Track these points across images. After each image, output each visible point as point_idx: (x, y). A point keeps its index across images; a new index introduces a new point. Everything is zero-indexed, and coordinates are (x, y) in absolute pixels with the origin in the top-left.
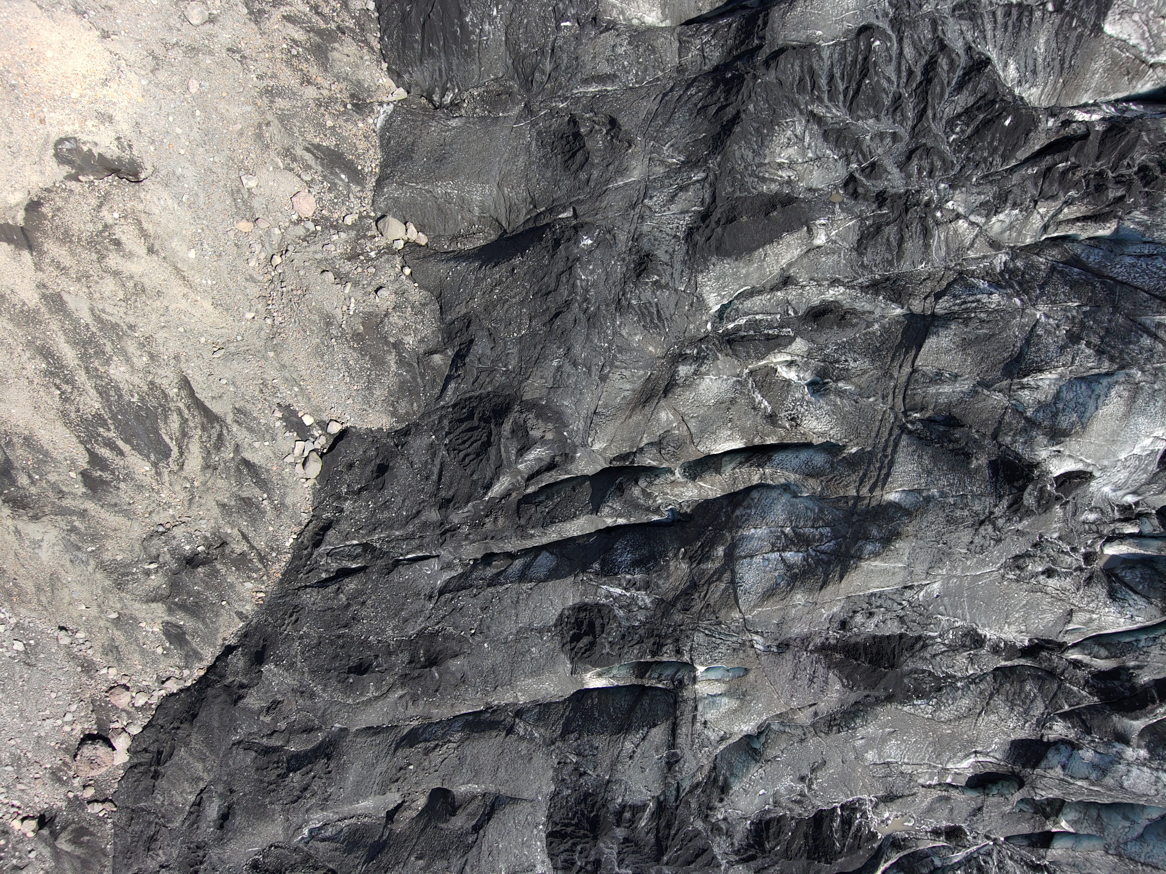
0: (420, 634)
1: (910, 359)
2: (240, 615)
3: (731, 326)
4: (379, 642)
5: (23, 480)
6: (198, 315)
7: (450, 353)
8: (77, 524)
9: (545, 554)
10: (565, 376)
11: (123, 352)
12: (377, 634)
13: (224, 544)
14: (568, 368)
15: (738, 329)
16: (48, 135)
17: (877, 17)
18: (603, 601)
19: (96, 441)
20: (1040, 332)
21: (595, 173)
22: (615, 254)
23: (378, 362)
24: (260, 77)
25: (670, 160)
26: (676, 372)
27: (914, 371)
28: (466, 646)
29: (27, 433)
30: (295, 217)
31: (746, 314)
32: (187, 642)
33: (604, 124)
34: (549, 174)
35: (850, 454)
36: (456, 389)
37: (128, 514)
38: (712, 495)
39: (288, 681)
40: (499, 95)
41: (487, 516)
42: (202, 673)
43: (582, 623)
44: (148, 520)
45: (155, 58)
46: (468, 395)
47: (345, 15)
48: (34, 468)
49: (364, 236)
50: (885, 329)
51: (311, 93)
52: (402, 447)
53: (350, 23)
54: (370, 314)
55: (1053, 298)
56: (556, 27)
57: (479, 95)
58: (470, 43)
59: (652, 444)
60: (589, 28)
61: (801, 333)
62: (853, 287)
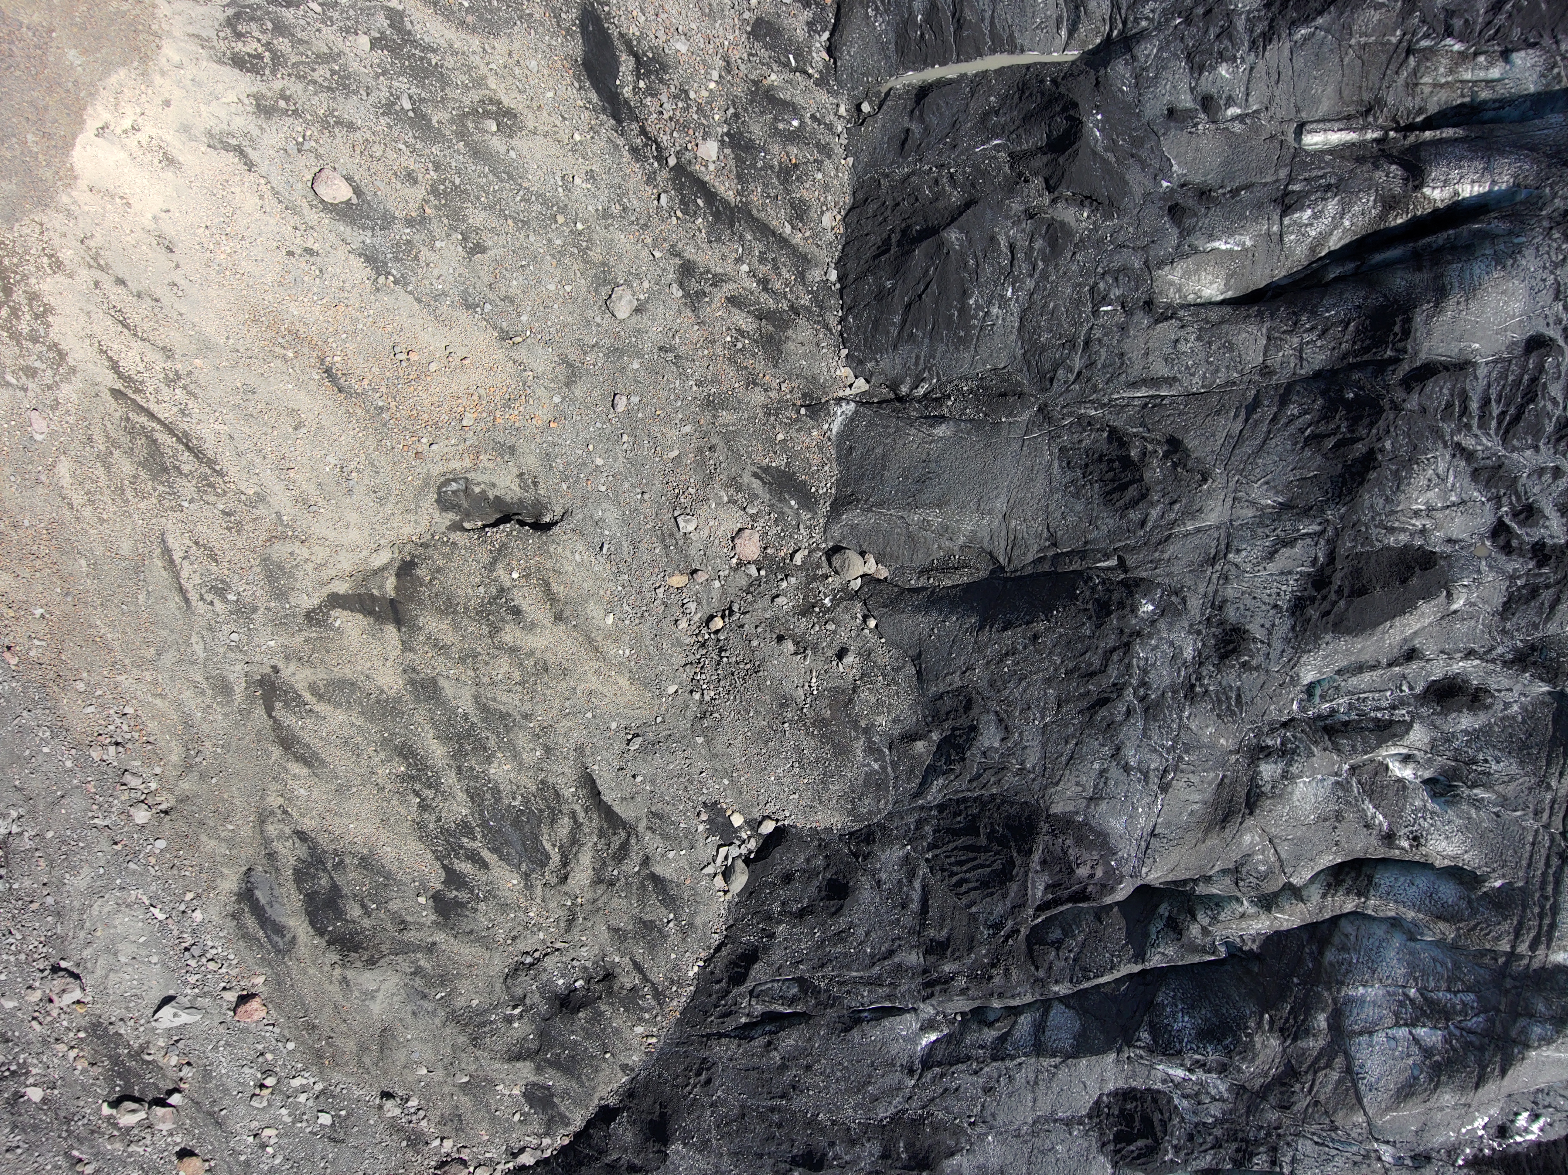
0: (896, 1118)
2: (624, 1068)
3: (1324, 707)
4: (834, 1123)
5: (354, 911)
6: (611, 693)
7: (935, 736)
8: (422, 963)
10: (1111, 783)
11: (511, 746)
12: (830, 1111)
13: (609, 977)
14: (1115, 773)
15: (1334, 709)
16: (428, 476)
17: (1548, 325)
18: (1159, 1086)
19: (457, 856)
21: (1154, 513)
22: (1185, 622)
23: (842, 751)
24: (699, 384)
25: (1263, 502)
26: (1258, 773)
28: (963, 1140)
29: (365, 851)
30: (734, 560)
31: (1348, 693)
32: (554, 1106)
33: (1159, 442)
34: (1080, 507)
35: (1492, 888)
36: (944, 787)
37: (487, 942)
38: (1286, 926)
39: (701, 1165)
40: (1004, 395)
41: (993, 966)
42: (566, 1141)
43: (1132, 1117)
44: (511, 949)
45: (570, 365)
46: (961, 795)
47: (800, 290)
48: (370, 894)
49: (815, 578)
50: (1528, 714)
51: (758, 397)
52: (865, 859)
53: (805, 300)
54: (836, 690)
56: (1093, 313)
57: (971, 391)
58: (968, 328)
59: (1224, 872)
60: (1139, 315)
61: (1420, 717)
62: (1493, 661)
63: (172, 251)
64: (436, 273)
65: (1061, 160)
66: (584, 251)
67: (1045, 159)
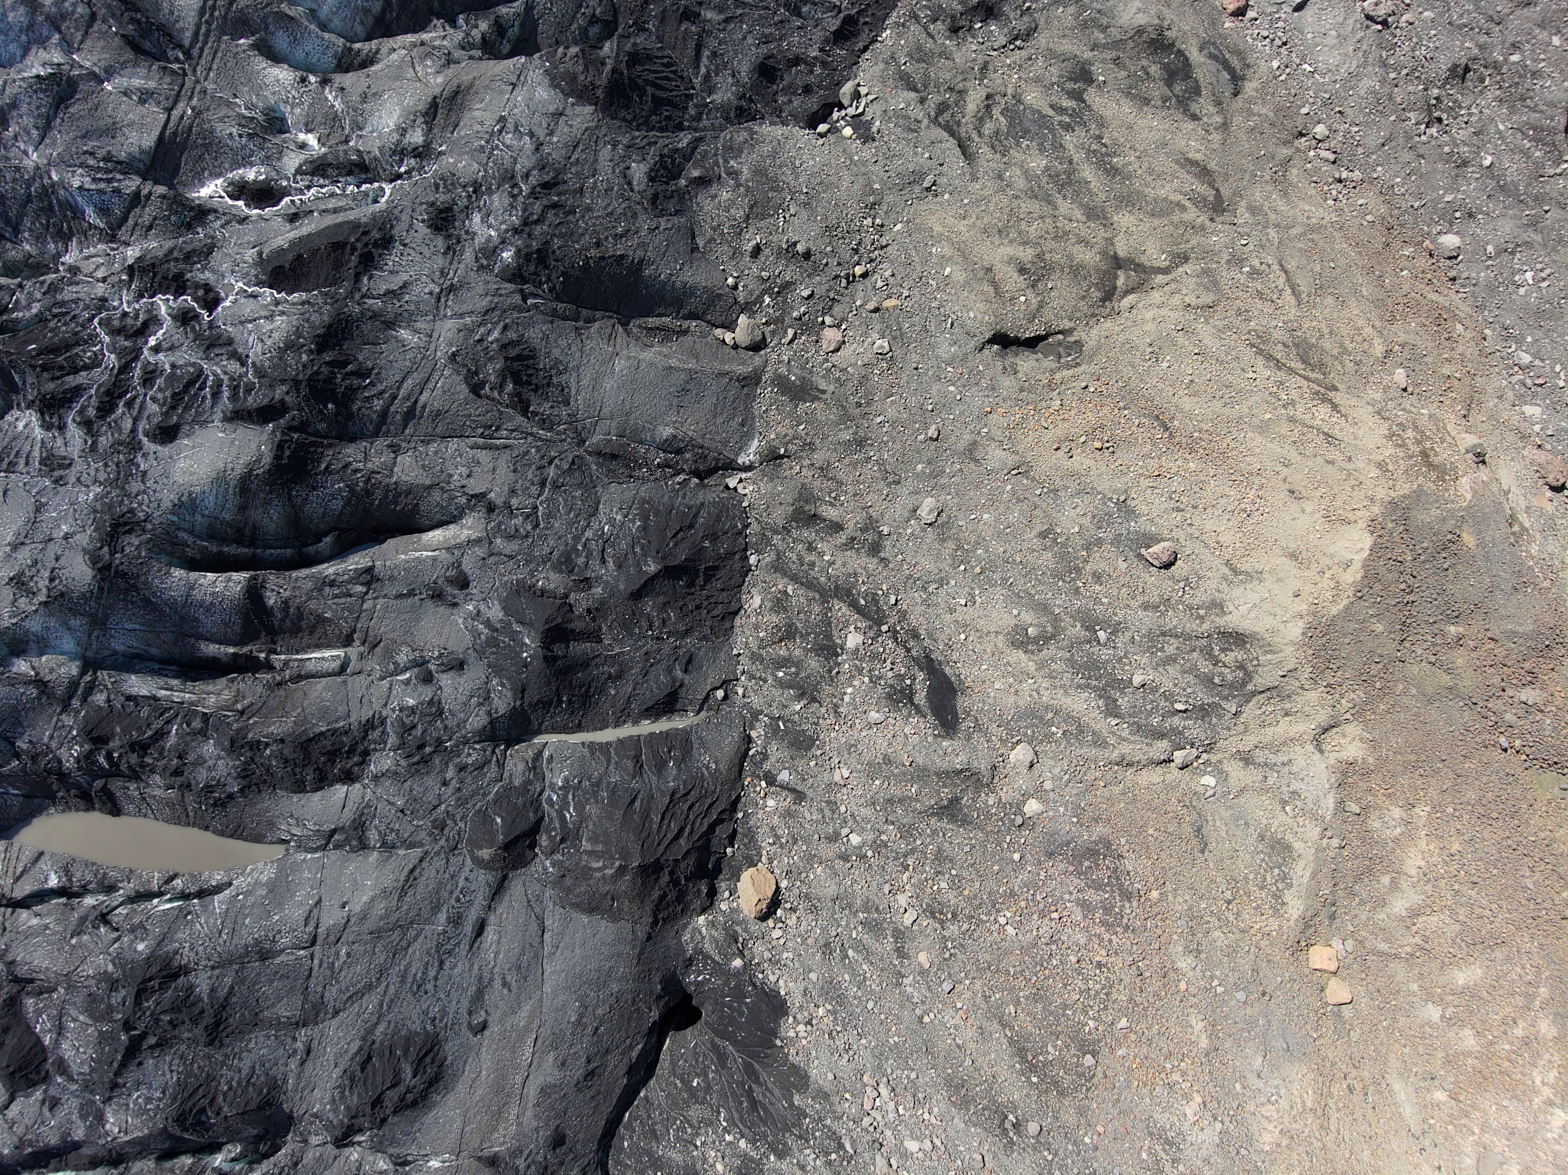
1: (171, 125)
5: (1154, 69)
6: (948, 218)
8: (1101, 35)
11: (1029, 178)
13: (954, 29)
16: (1089, 362)
19: (1074, 109)
24: (868, 458)
27: (169, 110)
29: (1145, 109)
30: (844, 325)
34: (556, 352)
35: (247, 38)
37: (1052, 54)
44: (1033, 50)
45: (973, 458)
47: (781, 546)
48: (1142, 81)
49: (776, 320)
51: (819, 457)
52: (744, 95)
53: (776, 539)
54: (763, 217)
55: (17, 176)
56: (537, 507)
57: (640, 467)
58: (641, 508)
59: (458, 63)
60: (499, 502)
61: (288, 179)
62: (224, 214)
63: (1290, 491)
64: (1078, 510)
65: (560, 620)
66: (960, 547)
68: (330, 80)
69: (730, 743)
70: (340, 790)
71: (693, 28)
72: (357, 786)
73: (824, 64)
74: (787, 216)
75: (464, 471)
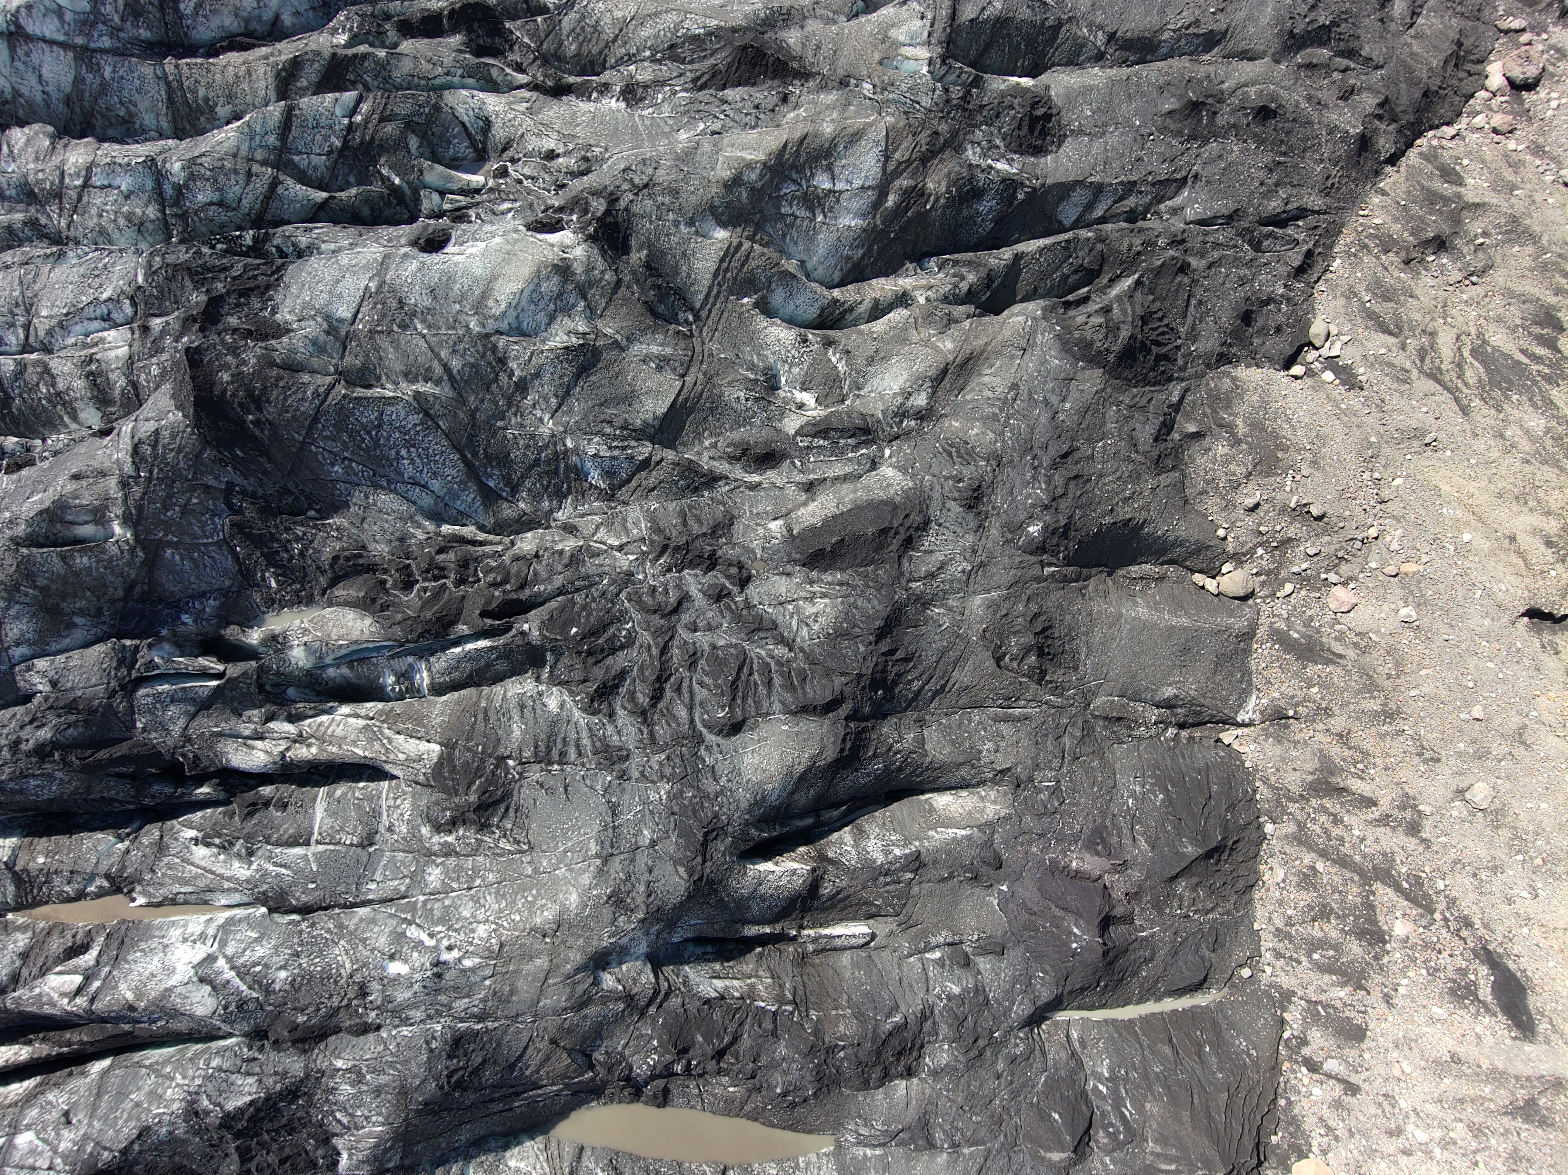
0: (1206, 140)
1: (685, 391)
3: (864, 451)
4: (1246, 140)
6: (1455, 478)
7: (1176, 436)
9: (1067, 223)
10: (1057, 391)
11: (1533, 439)
12: (1248, 149)
13: (1408, 262)
14: (1054, 399)
15: (855, 448)
17: (717, 745)
18: (1015, 157)
19: (1551, 361)
20: (554, 401)
21: (1021, 607)
22: (1003, 516)
23: (1256, 426)
24: (1400, 732)
25: (942, 610)
26: (930, 398)
27: (683, 376)
28: (1160, 122)
30: (1352, 584)
31: (850, 460)
34: (1068, 617)
35: (751, 295)
36: (1170, 396)
37: (1510, 294)
38: (883, 279)
40: (1119, 719)
41: (1139, 253)
42: (1418, 141)
43: (1039, 134)
44: (1489, 288)
47: (1300, 815)
49: (1268, 573)
50: (699, 436)
51: (1338, 723)
52: (1224, 341)
53: (1294, 807)
54: (1269, 474)
55: (532, 443)
56: (1060, 780)
57: (1139, 726)
58: (1154, 776)
60: (1024, 775)
61: (788, 439)
62: (733, 480)
67: (1115, 912)
68: (834, 343)
69: (1265, 1025)
70: (900, 1086)
71: (1186, 280)
72: (915, 1080)
73: (1289, 300)
74: (1298, 478)
75: (989, 745)
